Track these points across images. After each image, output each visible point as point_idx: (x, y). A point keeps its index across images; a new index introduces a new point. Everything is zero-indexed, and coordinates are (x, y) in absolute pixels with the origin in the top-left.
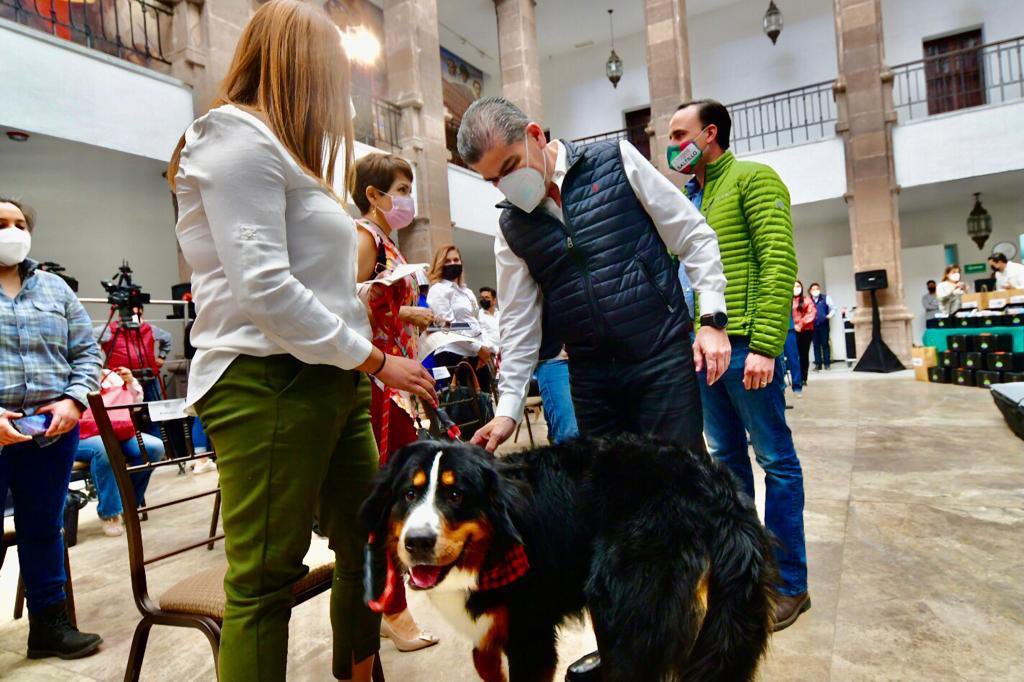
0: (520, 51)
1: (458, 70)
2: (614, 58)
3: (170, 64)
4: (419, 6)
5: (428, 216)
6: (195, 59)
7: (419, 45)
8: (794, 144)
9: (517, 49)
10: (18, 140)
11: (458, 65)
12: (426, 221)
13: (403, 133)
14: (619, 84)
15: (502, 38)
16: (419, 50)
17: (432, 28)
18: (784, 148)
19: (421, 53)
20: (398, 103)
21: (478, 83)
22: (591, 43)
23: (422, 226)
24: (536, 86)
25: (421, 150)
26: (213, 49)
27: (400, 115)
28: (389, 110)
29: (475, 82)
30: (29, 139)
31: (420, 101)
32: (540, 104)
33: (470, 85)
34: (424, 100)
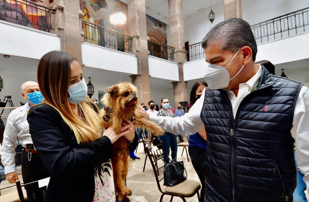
0: (176, 14)
1: (158, 25)
2: (212, 13)
3: (54, 30)
4: (139, 2)
5: (141, 73)
6: (60, 27)
7: (138, 16)
8: (290, 36)
9: (176, 13)
10: (7, 57)
11: (158, 23)
12: (140, 75)
13: (133, 46)
14: (213, 22)
15: (170, 11)
16: (138, 17)
17: (144, 10)
18: (285, 38)
19: (139, 18)
20: (132, 36)
21: (165, 28)
22: (204, 9)
23: (139, 77)
24: (182, 26)
25: (139, 51)
26: (66, 23)
27: (132, 40)
28: (128, 39)
29: (164, 28)
30: (10, 57)
31: (138, 34)
32: (183, 32)
33: (162, 29)
34: (140, 34)
